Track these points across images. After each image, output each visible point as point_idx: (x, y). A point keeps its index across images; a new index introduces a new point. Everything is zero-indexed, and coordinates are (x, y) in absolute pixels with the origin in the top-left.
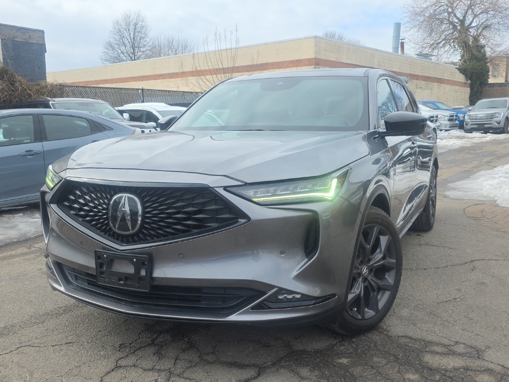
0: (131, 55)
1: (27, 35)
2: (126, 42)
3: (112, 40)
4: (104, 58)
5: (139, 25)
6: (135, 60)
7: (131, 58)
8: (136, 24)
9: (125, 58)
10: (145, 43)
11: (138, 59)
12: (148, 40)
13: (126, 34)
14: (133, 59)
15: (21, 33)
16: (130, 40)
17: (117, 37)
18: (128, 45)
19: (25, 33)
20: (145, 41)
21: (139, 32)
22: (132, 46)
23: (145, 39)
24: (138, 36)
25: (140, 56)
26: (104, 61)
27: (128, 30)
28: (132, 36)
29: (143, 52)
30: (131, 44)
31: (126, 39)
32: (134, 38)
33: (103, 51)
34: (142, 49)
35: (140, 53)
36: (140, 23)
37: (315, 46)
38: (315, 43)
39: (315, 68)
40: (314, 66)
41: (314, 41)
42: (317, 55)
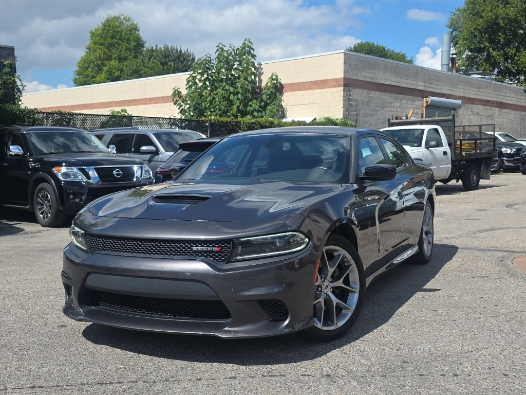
37: (344, 63)
38: (343, 59)
39: (344, 89)
40: (342, 88)
41: (343, 58)
42: (346, 74)
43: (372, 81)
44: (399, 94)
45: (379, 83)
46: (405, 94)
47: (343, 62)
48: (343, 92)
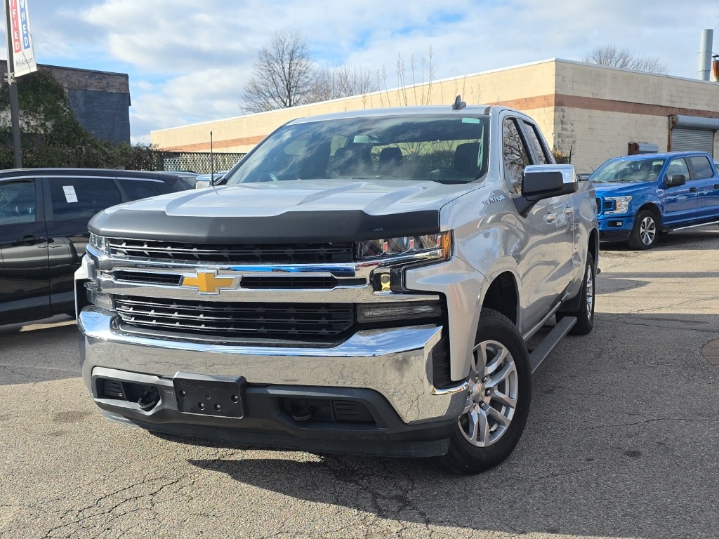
0: (285, 100)
1: (105, 83)
2: (278, 80)
3: (257, 79)
4: (245, 107)
5: (297, 54)
6: (290, 106)
7: (285, 104)
8: (293, 52)
9: (276, 105)
10: (307, 80)
11: (295, 104)
12: (310, 75)
13: (278, 68)
14: (288, 105)
15: (96, 79)
16: (283, 77)
17: (264, 73)
18: (281, 84)
19: (101, 79)
20: (307, 77)
21: (297, 64)
22: (287, 86)
23: (306, 75)
24: (295, 70)
25: (297, 101)
26: (244, 110)
27: (280, 62)
28: (287, 70)
29: (303, 94)
30: (285, 82)
31: (278, 76)
32: (290, 73)
33: (243, 95)
34: (301, 90)
35: (298, 97)
36: (299, 50)
37: (556, 75)
38: (554, 70)
39: (555, 109)
40: (553, 108)
41: (554, 67)
42: (558, 90)
43: (595, 97)
44: (633, 112)
45: (605, 100)
46: (642, 113)
47: (554, 74)
48: (553, 113)
